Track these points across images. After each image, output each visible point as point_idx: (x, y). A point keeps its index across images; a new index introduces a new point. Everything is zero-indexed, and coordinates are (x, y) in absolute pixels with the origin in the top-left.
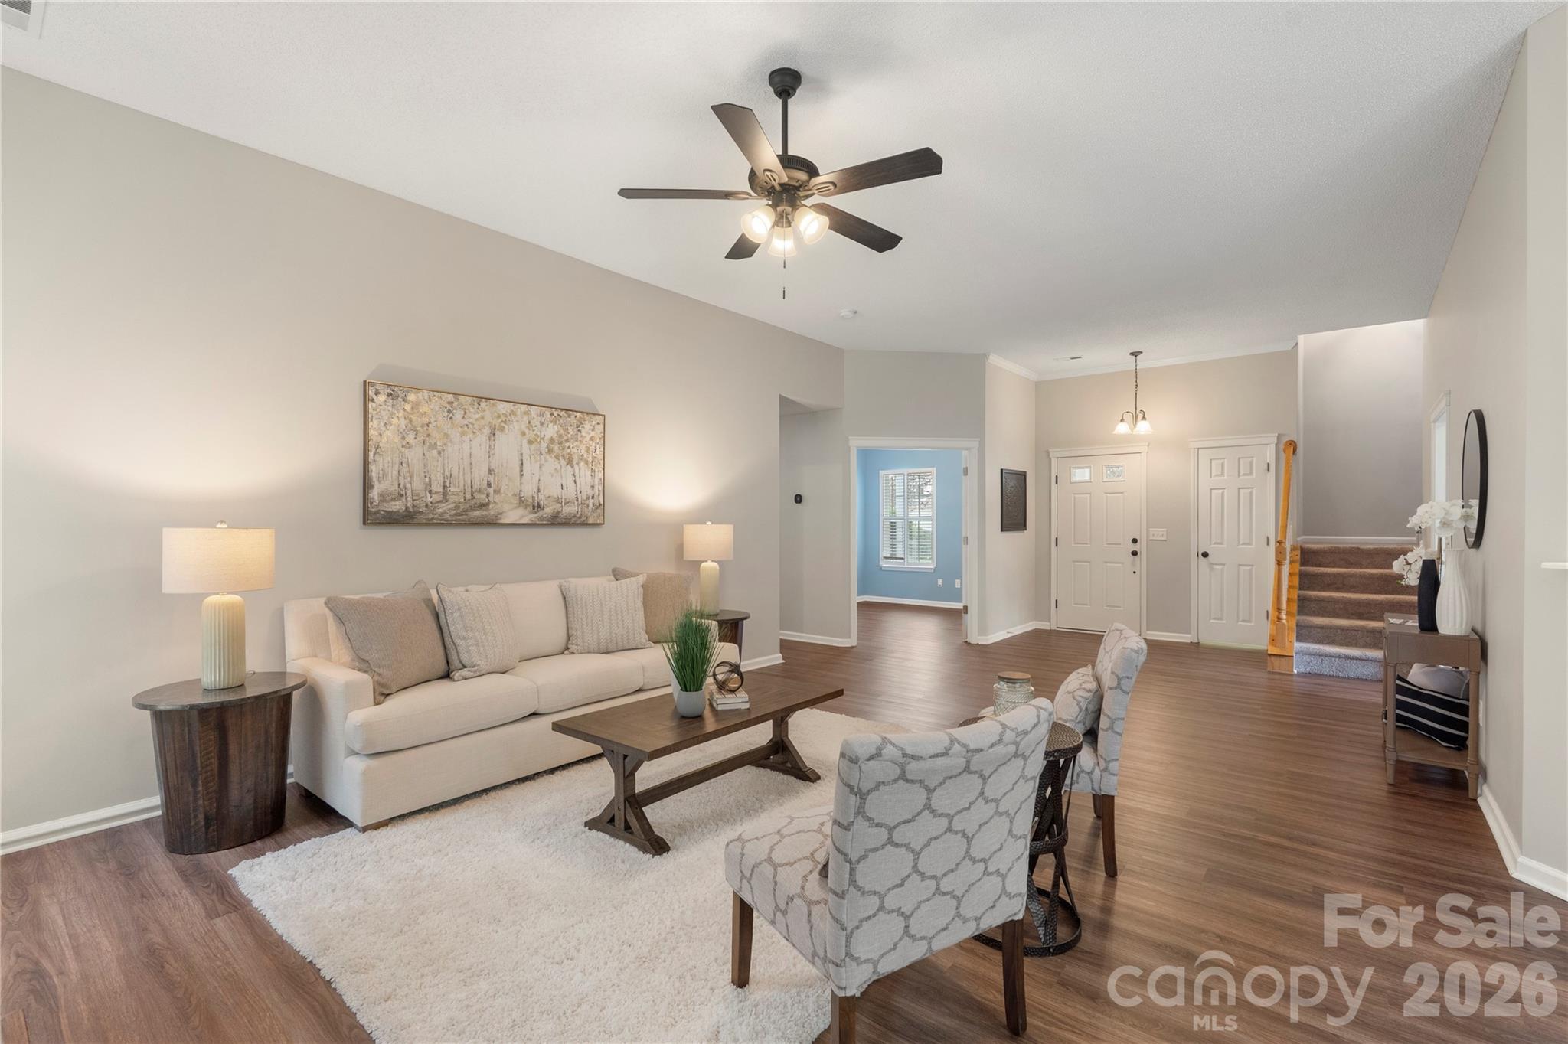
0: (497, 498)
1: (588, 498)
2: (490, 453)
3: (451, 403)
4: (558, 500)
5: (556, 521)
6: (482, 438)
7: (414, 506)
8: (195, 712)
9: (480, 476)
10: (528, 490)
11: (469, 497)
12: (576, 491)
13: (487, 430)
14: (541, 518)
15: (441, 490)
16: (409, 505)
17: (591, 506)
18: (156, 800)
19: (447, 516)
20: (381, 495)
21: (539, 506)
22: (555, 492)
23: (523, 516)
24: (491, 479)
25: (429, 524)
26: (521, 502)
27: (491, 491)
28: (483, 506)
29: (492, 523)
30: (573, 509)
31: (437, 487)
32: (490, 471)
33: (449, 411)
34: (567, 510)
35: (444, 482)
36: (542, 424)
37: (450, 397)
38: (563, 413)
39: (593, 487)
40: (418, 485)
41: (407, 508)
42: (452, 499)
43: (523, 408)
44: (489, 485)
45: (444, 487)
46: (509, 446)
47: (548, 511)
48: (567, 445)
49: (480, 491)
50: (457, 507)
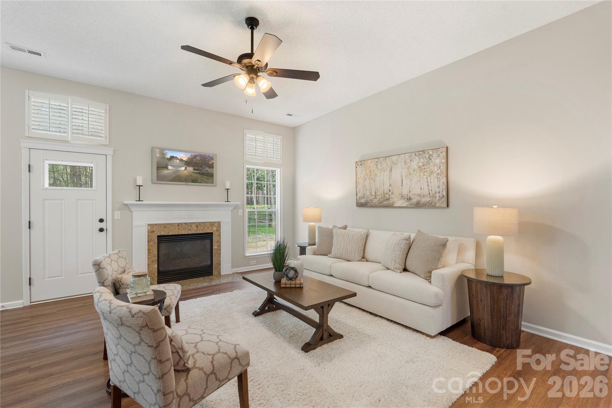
0: (393, 196)
1: (436, 193)
2: (390, 178)
3: (377, 162)
4: (419, 195)
5: (418, 205)
6: (387, 173)
7: (367, 200)
9: (387, 187)
10: (405, 192)
11: (383, 196)
12: (429, 190)
13: (389, 169)
14: (411, 204)
15: (374, 194)
16: (366, 200)
17: (438, 198)
19: (376, 204)
20: (359, 197)
21: (410, 198)
22: (417, 191)
23: (403, 203)
24: (390, 188)
25: (371, 207)
26: (402, 197)
27: (390, 193)
28: (388, 199)
29: (391, 206)
30: (427, 199)
31: (373, 194)
32: (390, 185)
33: (376, 165)
34: (423, 200)
35: (375, 191)
36: (411, 161)
37: (377, 160)
38: (421, 153)
39: (439, 187)
40: (368, 193)
41: (365, 201)
42: (378, 197)
43: (403, 156)
44: (390, 191)
45: (375, 193)
46: (397, 175)
47: (414, 201)
48: (423, 168)
49: (386, 194)
50: (379, 200)
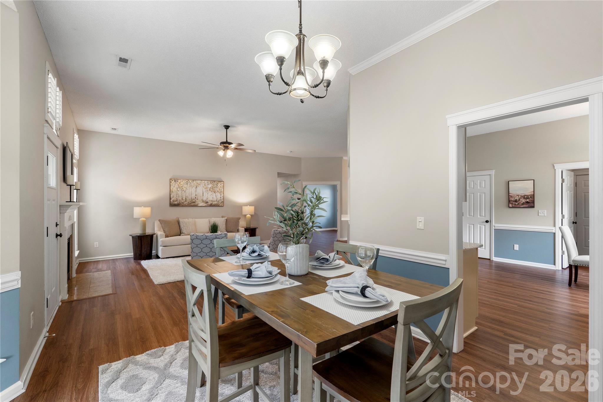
0: (197, 201)
1: (219, 200)
2: (196, 191)
3: (187, 182)
4: (212, 201)
5: (211, 205)
6: (194, 188)
7: (179, 203)
8: (137, 237)
9: (193, 196)
10: (205, 199)
11: (191, 200)
12: (216, 199)
13: (195, 187)
14: (208, 205)
15: (185, 199)
16: (178, 202)
17: (220, 202)
18: (133, 254)
19: (186, 205)
20: (173, 200)
21: (207, 202)
22: (211, 199)
23: (204, 204)
24: (196, 197)
25: (183, 206)
26: (203, 201)
27: (196, 199)
28: (194, 202)
29: (196, 206)
30: (216, 203)
31: (184, 199)
32: (196, 195)
33: (187, 183)
34: (214, 203)
35: (186, 198)
36: (208, 184)
37: (187, 180)
38: (213, 182)
39: (221, 198)
40: (180, 198)
41: (178, 203)
42: (188, 201)
43: (203, 181)
44: (196, 198)
45: (186, 199)
46: (200, 190)
47: (209, 203)
48: (214, 189)
49: (193, 199)
50: (188, 203)
